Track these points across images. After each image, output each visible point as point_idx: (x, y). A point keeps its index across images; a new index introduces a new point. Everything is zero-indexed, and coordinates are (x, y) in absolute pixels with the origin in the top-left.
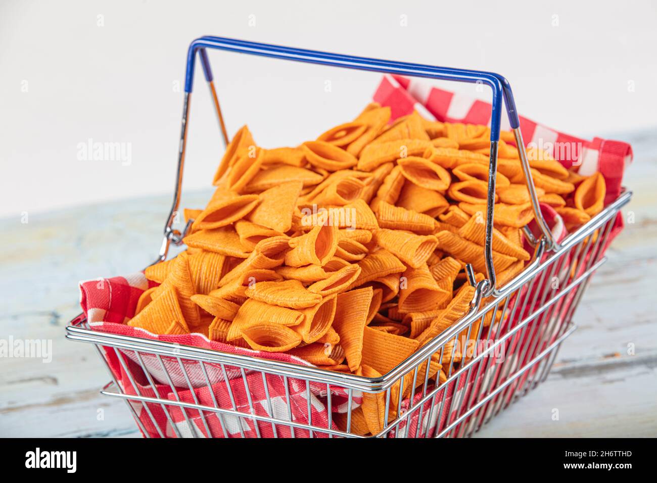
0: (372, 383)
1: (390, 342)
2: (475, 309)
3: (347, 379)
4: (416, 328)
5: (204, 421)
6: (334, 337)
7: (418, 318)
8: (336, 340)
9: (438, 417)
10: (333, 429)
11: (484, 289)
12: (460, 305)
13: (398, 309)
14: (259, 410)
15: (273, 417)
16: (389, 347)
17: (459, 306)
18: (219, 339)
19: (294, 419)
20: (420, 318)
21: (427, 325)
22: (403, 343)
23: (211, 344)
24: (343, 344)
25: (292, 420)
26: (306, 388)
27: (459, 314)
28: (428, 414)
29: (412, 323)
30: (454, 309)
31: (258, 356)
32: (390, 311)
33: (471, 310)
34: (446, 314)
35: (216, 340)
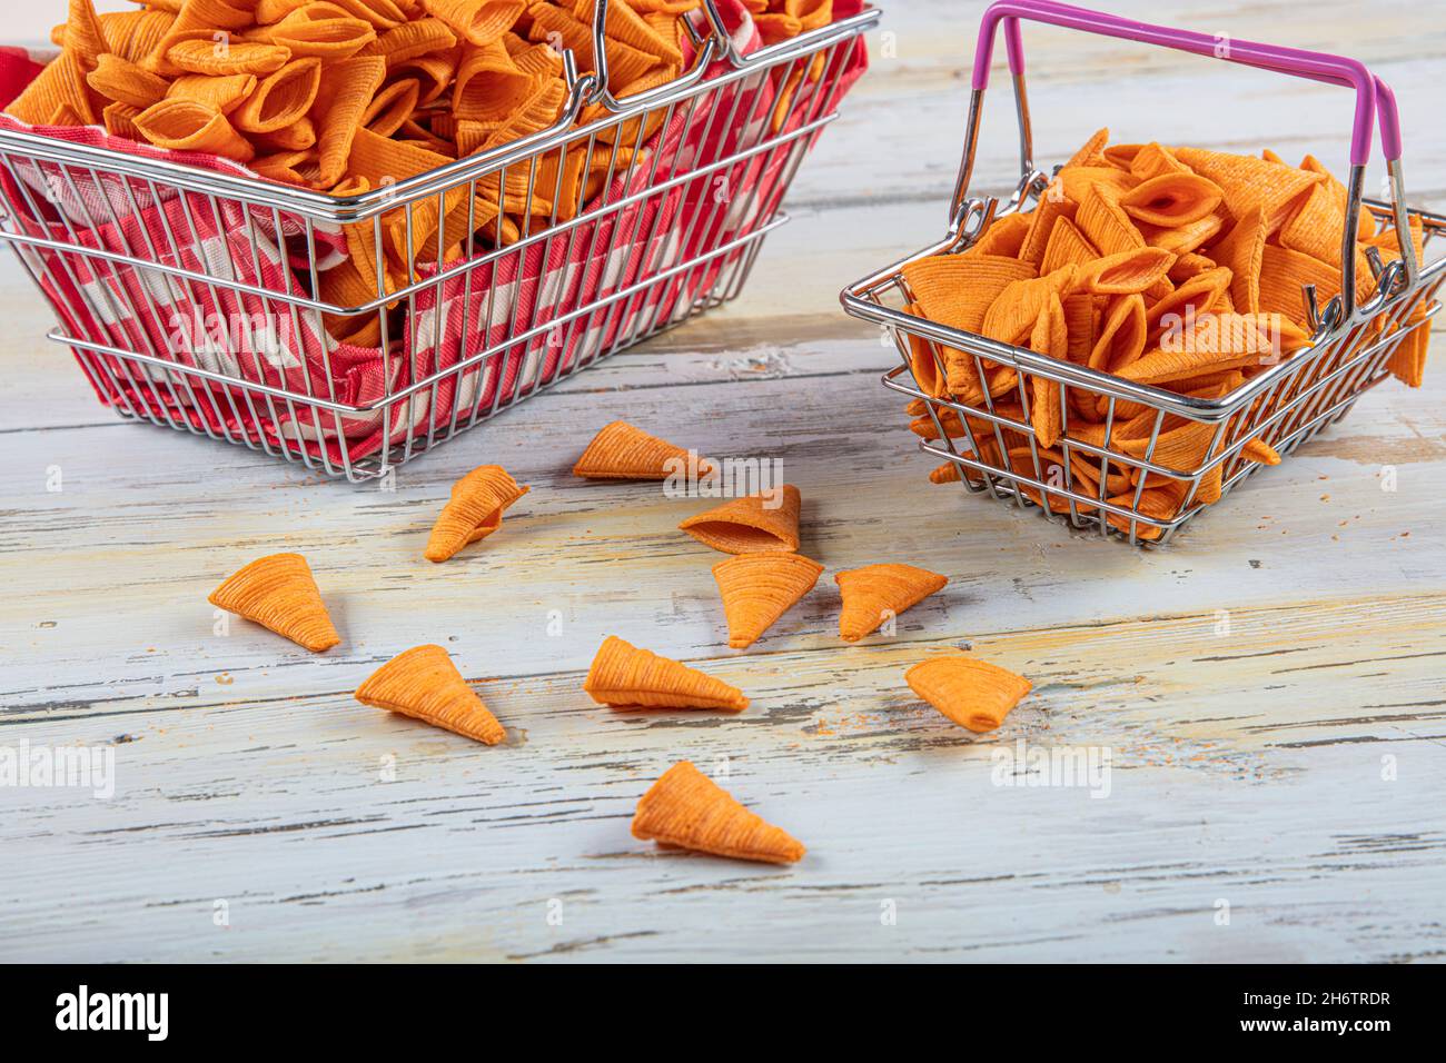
0: (335, 204)
1: (408, 159)
2: (568, 121)
3: (297, 197)
4: (464, 145)
5: (118, 280)
6: (306, 133)
7: (467, 129)
8: (306, 141)
9: (512, 308)
10: (294, 295)
11: (587, 91)
12: (539, 109)
13: (452, 112)
14: (191, 263)
15: (209, 273)
16: (404, 168)
17: (536, 110)
18: (125, 133)
19: (240, 276)
20: (473, 127)
21: (483, 140)
22: (429, 161)
23: (109, 141)
24: (317, 151)
25: (236, 279)
26: (244, 223)
27: (536, 124)
28: (487, 296)
29: (457, 135)
30: (528, 115)
31: (168, 159)
32: (434, 121)
33: (559, 121)
34: (513, 122)
35: (119, 135)
